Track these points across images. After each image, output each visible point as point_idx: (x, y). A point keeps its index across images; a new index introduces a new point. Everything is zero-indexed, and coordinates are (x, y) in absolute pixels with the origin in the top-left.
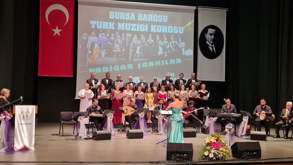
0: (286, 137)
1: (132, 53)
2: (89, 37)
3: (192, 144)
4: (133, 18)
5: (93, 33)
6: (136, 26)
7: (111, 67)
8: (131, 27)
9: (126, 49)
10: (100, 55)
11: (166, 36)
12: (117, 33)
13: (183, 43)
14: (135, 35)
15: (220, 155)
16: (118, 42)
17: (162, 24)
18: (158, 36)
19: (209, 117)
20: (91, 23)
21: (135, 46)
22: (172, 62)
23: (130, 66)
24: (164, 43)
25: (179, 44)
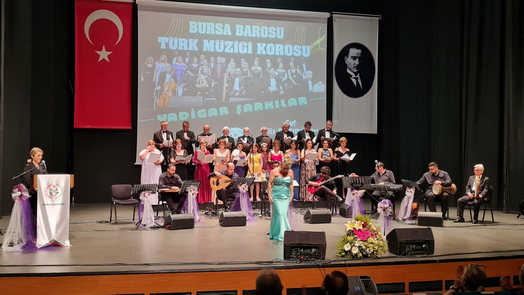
0: (476, 220)
1: (227, 88)
2: (157, 63)
3: (324, 232)
4: (227, 31)
5: (164, 57)
6: (234, 44)
7: (193, 113)
8: (225, 47)
9: (217, 83)
10: (174, 92)
11: (282, 62)
12: (202, 56)
13: (309, 72)
14: (232, 60)
15: (370, 250)
16: (204, 72)
17: (275, 41)
18: (268, 60)
19: (352, 190)
20: (159, 41)
21: (231, 77)
22: (292, 102)
23: (224, 110)
24: (278, 72)
25: (302, 73)
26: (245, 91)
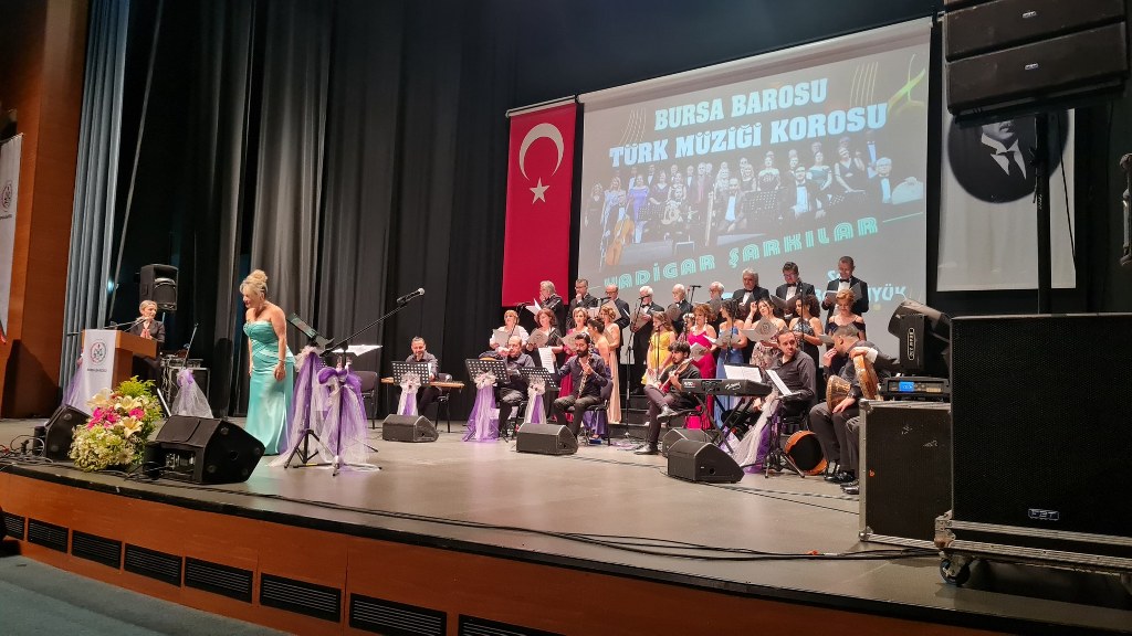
2: (607, 192)
4: (718, 112)
5: (616, 181)
6: (727, 135)
7: (656, 270)
8: (712, 143)
9: (697, 211)
10: (630, 238)
11: (821, 150)
14: (724, 164)
16: (676, 195)
17: (809, 109)
18: (792, 152)
20: (611, 155)
22: (843, 231)
23: (707, 262)
24: (813, 173)
25: (867, 166)
26: (745, 220)
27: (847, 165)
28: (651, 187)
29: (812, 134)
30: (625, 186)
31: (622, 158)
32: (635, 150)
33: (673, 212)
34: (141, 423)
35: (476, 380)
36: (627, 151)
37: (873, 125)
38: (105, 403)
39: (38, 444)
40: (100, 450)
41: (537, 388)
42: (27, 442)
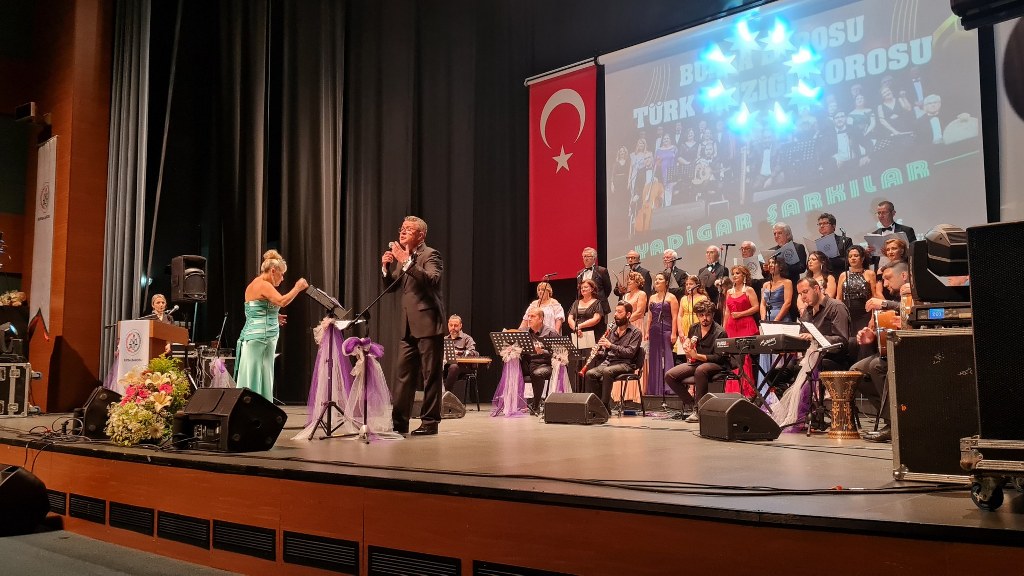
2: (632, 155)
4: (746, 61)
5: (641, 143)
6: (757, 84)
7: (689, 234)
8: (742, 95)
9: (729, 168)
10: (660, 201)
11: (862, 92)
13: (933, 98)
16: (706, 152)
18: (830, 98)
20: (635, 116)
21: (756, 152)
22: (891, 178)
23: (744, 221)
24: (853, 117)
25: (913, 105)
26: (782, 174)
27: (891, 106)
28: (678, 146)
29: (850, 76)
30: (651, 148)
31: (646, 119)
32: (659, 109)
33: (704, 172)
34: (169, 398)
35: (502, 354)
36: (652, 111)
37: (917, 60)
38: (137, 380)
39: (77, 424)
40: (133, 425)
41: (560, 358)
42: (67, 423)
